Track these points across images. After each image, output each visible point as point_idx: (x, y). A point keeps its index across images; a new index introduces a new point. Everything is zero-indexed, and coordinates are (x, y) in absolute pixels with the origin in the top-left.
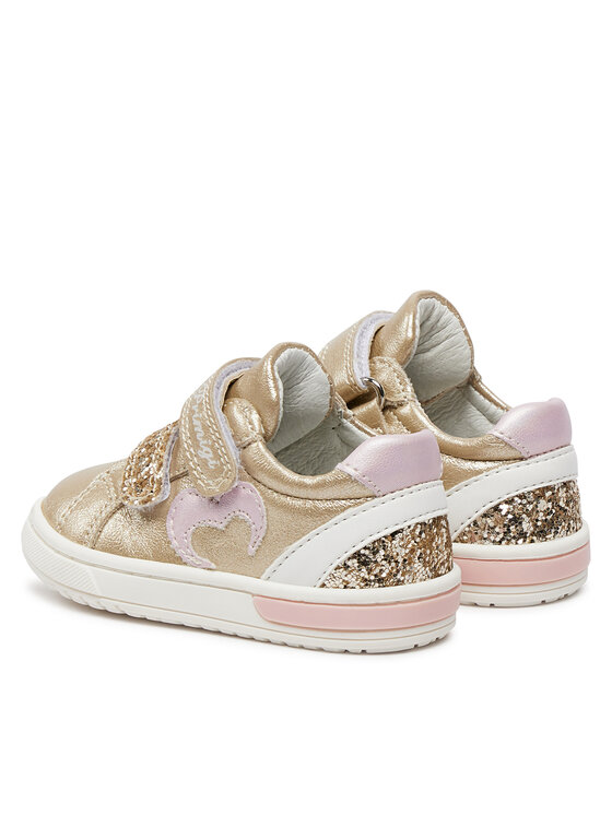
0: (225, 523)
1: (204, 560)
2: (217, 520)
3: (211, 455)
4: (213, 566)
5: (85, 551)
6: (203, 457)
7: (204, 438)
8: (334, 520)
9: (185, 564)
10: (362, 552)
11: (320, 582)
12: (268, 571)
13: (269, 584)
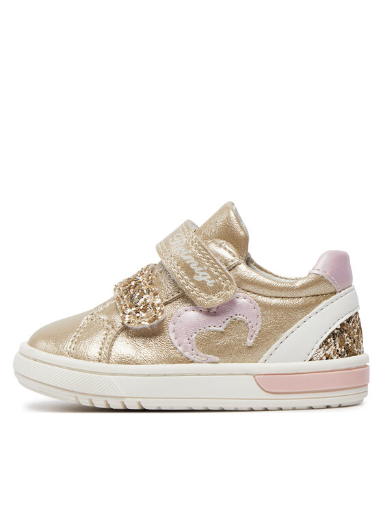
0: (224, 326)
1: (209, 356)
2: (218, 325)
3: (209, 277)
4: (217, 359)
5: (103, 366)
6: (200, 280)
7: (199, 265)
8: (315, 310)
9: (192, 362)
10: (336, 332)
11: (310, 357)
12: (266, 355)
13: (267, 365)
